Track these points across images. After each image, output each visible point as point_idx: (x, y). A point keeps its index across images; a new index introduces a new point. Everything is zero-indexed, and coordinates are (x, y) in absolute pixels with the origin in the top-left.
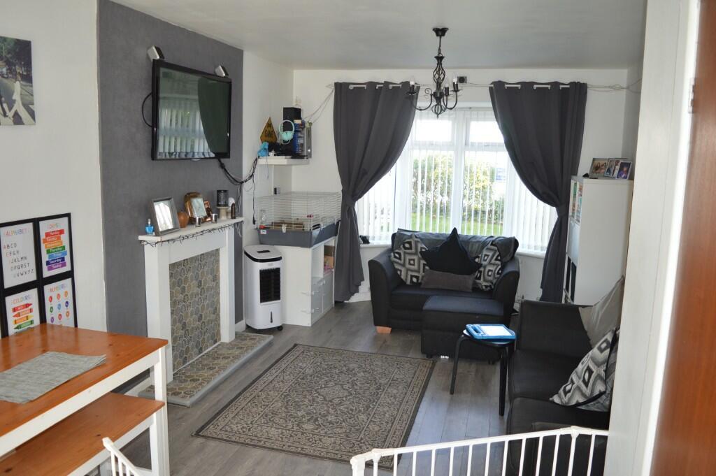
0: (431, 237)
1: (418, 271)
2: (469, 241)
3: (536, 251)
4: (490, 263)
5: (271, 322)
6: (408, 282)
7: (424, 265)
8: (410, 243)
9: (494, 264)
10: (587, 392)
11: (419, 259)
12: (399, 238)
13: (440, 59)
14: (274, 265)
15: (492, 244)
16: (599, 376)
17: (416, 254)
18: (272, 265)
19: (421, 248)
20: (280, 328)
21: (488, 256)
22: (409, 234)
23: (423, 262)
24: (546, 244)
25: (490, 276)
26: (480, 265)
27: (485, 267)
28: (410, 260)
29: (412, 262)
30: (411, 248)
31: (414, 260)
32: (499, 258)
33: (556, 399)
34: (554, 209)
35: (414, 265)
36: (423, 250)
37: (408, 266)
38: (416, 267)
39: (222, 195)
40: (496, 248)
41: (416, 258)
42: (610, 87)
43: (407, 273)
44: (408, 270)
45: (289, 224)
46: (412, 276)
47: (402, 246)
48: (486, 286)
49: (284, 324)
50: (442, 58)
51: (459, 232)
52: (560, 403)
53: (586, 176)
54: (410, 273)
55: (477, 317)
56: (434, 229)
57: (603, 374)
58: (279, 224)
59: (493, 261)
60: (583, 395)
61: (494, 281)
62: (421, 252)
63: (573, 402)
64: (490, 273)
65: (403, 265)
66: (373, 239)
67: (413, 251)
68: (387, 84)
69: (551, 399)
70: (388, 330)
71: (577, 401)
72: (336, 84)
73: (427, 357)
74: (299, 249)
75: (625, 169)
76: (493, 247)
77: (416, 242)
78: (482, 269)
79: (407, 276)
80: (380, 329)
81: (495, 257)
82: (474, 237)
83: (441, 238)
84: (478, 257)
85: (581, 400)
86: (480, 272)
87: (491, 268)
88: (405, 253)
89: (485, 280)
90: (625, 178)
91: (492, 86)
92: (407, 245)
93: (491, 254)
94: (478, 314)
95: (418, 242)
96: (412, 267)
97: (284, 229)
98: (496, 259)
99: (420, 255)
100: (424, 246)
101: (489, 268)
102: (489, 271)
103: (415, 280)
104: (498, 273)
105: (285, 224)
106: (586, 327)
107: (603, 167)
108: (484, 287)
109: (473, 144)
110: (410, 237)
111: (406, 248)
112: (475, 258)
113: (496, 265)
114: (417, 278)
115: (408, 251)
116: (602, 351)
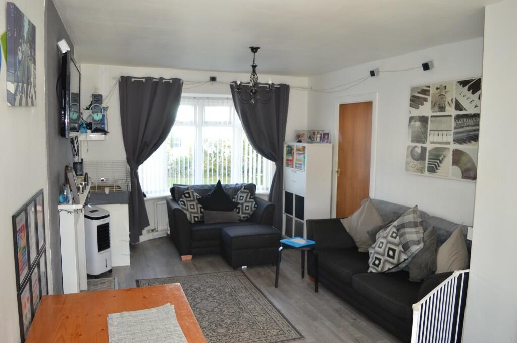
0: (198, 187)
1: (198, 213)
2: (227, 187)
4: (246, 201)
5: (106, 267)
6: (193, 221)
7: (201, 207)
8: (188, 193)
9: (249, 202)
10: (395, 261)
11: (197, 204)
12: (177, 192)
13: (254, 67)
15: (245, 189)
16: (401, 252)
17: (194, 201)
18: (105, 221)
19: (197, 196)
20: (110, 271)
21: (243, 197)
22: (186, 187)
23: (199, 206)
25: (248, 210)
26: (239, 204)
27: (242, 204)
28: (190, 205)
29: (192, 207)
30: (190, 197)
31: (193, 205)
33: (372, 270)
35: (194, 208)
36: (198, 197)
37: (190, 210)
38: (195, 210)
39: (78, 166)
40: (248, 191)
41: (194, 203)
42: (301, 87)
43: (191, 215)
44: (191, 213)
45: (111, 187)
46: (194, 217)
47: (183, 196)
48: (244, 217)
49: (113, 268)
50: (256, 66)
51: (222, 183)
52: (376, 272)
54: (193, 215)
55: (267, 236)
57: (402, 250)
58: (102, 187)
59: (248, 200)
60: (392, 264)
61: (252, 213)
62: (197, 199)
64: (247, 208)
65: (187, 210)
67: (192, 198)
68: (161, 78)
69: (369, 272)
70: (190, 257)
71: (388, 268)
72: (122, 77)
73: (234, 269)
74: (119, 205)
75: (326, 137)
76: (246, 191)
77: (193, 192)
78: (240, 206)
79: (191, 217)
80: (184, 258)
81: (249, 197)
83: (206, 188)
84: (235, 198)
85: (391, 267)
86: (239, 208)
87: (247, 204)
88: (187, 201)
89: (243, 213)
90: (327, 142)
91: (233, 84)
92: (187, 195)
93: (245, 195)
96: (193, 210)
97: (107, 191)
98: (250, 198)
99: (197, 201)
100: (197, 195)
101: (245, 204)
102: (246, 206)
103: (196, 219)
104: (255, 207)
105: (107, 187)
107: (303, 136)
108: (242, 218)
110: (188, 189)
111: (186, 197)
112: (233, 199)
113: (251, 202)
114: (198, 217)
115: (188, 199)
116: (395, 238)
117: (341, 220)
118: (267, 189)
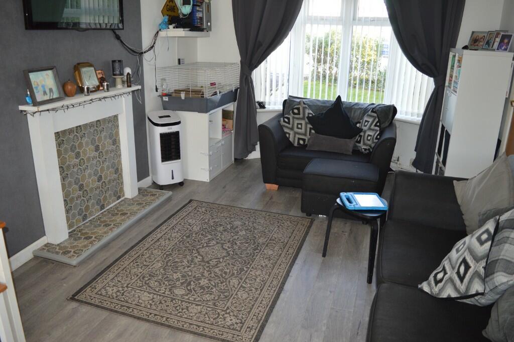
0: (319, 103)
1: (305, 135)
2: (352, 107)
3: (413, 118)
4: (370, 129)
5: (173, 178)
6: (296, 144)
7: (310, 129)
8: (298, 109)
9: (373, 130)
10: (462, 288)
11: (306, 124)
12: (290, 104)
14: (174, 129)
15: (372, 111)
16: (476, 274)
17: (303, 119)
18: (171, 129)
19: (309, 114)
20: (181, 184)
21: (368, 122)
22: (298, 100)
23: (309, 126)
24: (422, 111)
25: (369, 140)
26: (361, 130)
27: (365, 132)
28: (298, 124)
29: (300, 126)
30: (299, 114)
31: (301, 124)
32: (378, 124)
33: (425, 287)
34: (432, 79)
35: (301, 129)
36: (311, 115)
37: (296, 130)
38: (303, 131)
39: (117, 65)
40: (375, 115)
41: (303, 122)
43: (295, 136)
44: (296, 133)
45: (187, 91)
46: (299, 139)
47: (291, 112)
48: (365, 150)
49: (185, 180)
51: (343, 100)
52: (430, 293)
53: (465, 48)
54: (297, 136)
56: (323, 96)
57: (482, 271)
58: (178, 92)
59: (372, 127)
60: (456, 289)
61: (373, 145)
62: (308, 117)
63: (444, 295)
64: (369, 138)
65: (292, 129)
66: (269, 105)
67: (301, 116)
69: (419, 286)
70: (275, 187)
71: (449, 295)
73: (307, 215)
74: (196, 113)
75: (506, 41)
76: (373, 114)
77: (304, 108)
78: (362, 134)
79: (294, 139)
80: (268, 186)
81: (374, 123)
82: (357, 104)
83: (328, 105)
84: (360, 123)
86: (361, 136)
88: (294, 118)
89: (364, 144)
90: (506, 50)
92: (296, 111)
93: (371, 120)
94: (354, 179)
95: (306, 108)
96: (300, 130)
97: (183, 96)
98: (376, 125)
99: (307, 120)
100: (311, 112)
101: (369, 133)
102: (369, 135)
103: (301, 142)
104: (376, 138)
105: (183, 91)
106: (459, 201)
107: (482, 40)
108: (363, 150)
109: (360, 19)
110: (299, 103)
111: (294, 114)
112: (357, 123)
113: (375, 130)
114: (304, 140)
115: (296, 116)
116: (482, 243)
117: (455, 182)
118: (418, 115)
